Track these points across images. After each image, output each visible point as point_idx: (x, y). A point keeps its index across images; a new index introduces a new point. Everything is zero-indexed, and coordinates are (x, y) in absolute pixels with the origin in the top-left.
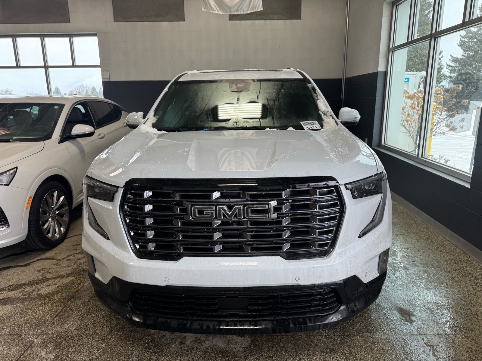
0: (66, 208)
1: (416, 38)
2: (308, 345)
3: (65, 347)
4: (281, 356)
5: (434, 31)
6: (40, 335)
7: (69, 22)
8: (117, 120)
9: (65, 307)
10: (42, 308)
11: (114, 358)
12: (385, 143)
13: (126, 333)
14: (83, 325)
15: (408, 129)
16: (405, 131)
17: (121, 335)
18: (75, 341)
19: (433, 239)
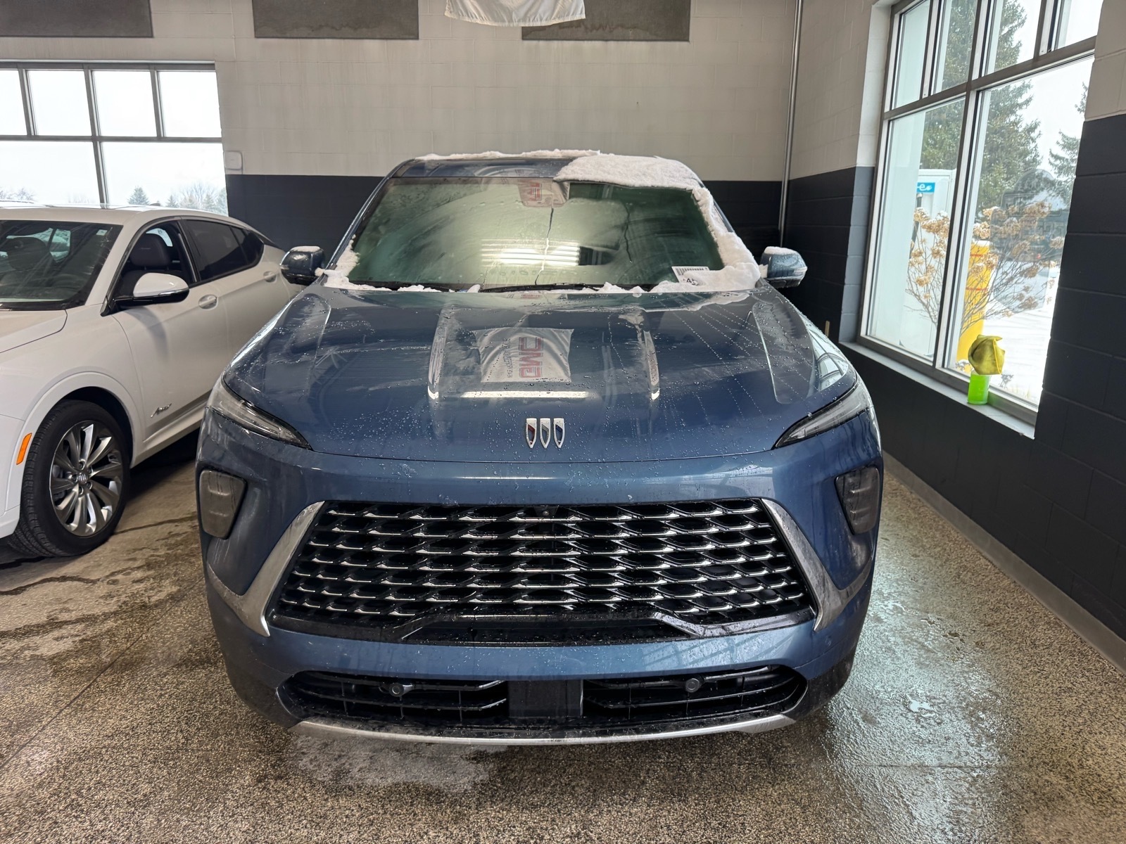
1: (939, 90)
2: (624, 782)
3: (76, 774)
4: (560, 804)
5: (975, 76)
6: (24, 746)
7: (152, 36)
8: (251, 265)
9: (89, 687)
10: (38, 687)
11: (183, 800)
12: (868, 334)
13: (219, 747)
14: (124, 726)
17: (207, 750)
18: (101, 760)
19: (953, 554)
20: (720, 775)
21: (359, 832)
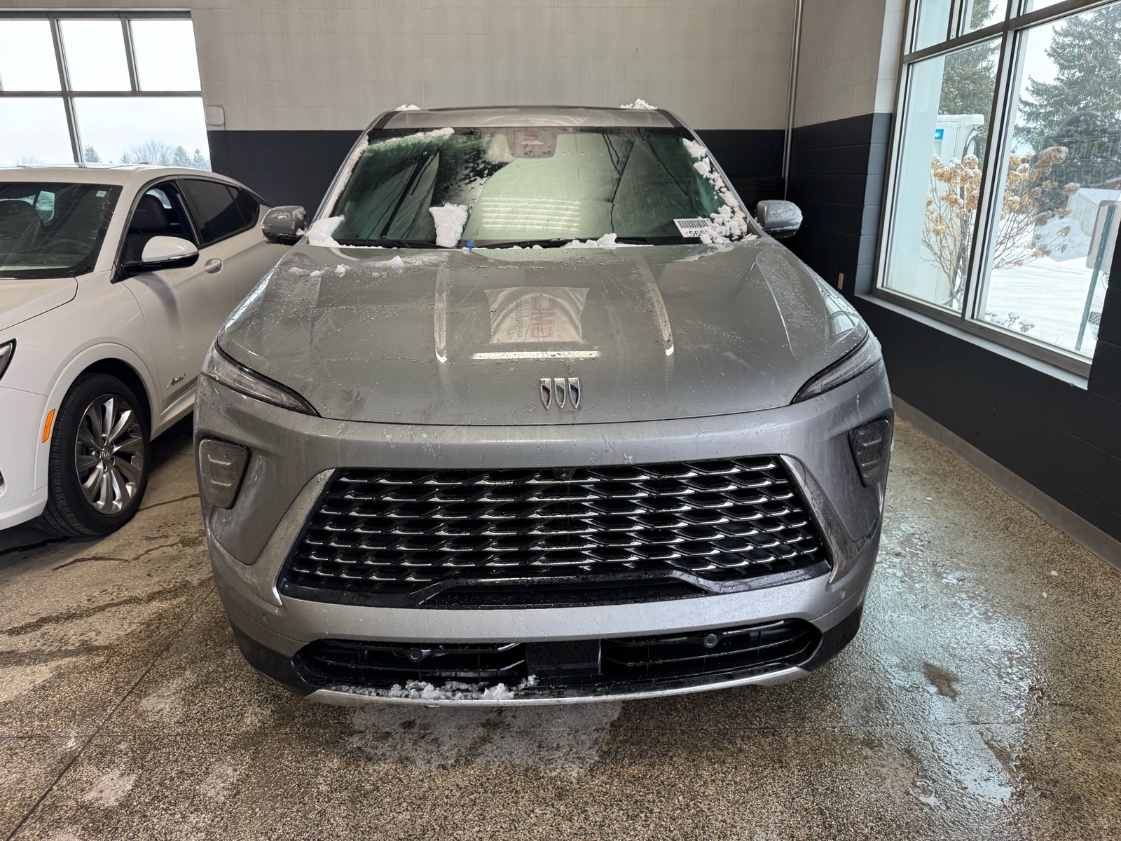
0: (136, 438)
1: (966, 32)
3: (155, 764)
5: (1013, 15)
6: (93, 736)
8: (249, 226)
9: (148, 671)
10: (95, 674)
11: (273, 787)
12: (885, 285)
13: (299, 729)
14: (194, 712)
15: (939, 253)
16: (932, 257)
18: (178, 748)
19: (996, 507)
20: (816, 740)
21: (463, 813)
